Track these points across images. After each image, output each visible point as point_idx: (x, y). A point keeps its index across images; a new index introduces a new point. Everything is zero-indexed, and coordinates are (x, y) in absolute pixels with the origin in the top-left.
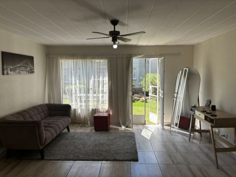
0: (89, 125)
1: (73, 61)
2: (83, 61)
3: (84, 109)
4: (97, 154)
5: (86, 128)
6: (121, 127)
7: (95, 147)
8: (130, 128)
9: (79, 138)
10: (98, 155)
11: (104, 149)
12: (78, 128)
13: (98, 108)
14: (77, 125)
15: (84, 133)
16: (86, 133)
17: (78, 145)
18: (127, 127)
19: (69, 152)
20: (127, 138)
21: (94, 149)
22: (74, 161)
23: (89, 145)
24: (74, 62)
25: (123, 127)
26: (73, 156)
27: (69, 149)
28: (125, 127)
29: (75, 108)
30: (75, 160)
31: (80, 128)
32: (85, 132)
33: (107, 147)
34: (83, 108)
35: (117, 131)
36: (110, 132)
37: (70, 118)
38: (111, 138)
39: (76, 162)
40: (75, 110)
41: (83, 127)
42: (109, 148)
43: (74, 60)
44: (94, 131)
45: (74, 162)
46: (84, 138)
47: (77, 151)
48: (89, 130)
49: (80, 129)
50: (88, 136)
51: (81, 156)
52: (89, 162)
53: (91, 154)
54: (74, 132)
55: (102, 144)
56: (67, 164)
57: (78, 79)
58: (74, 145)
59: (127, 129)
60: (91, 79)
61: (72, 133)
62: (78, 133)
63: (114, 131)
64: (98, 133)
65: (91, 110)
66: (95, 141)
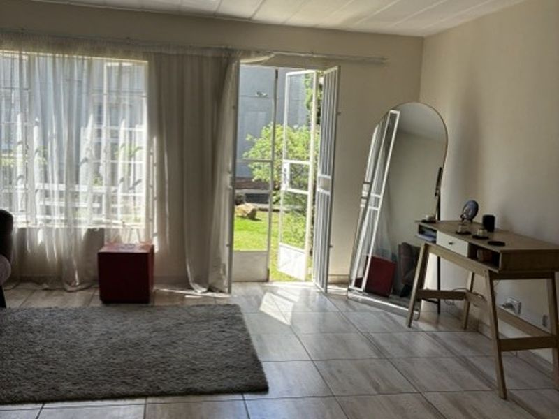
0: (75, 286)
1: (17, 56)
2: (57, 59)
3: (57, 229)
4: (125, 375)
5: (66, 294)
6: (191, 288)
7: (114, 354)
8: (221, 292)
9: (46, 327)
10: (128, 379)
11: (146, 360)
12: (34, 295)
13: (109, 227)
14: (30, 285)
15: (62, 310)
16: (70, 310)
17: (46, 350)
18: (210, 290)
19: (14, 374)
20: (219, 322)
21: (111, 360)
22: (40, 406)
23: (90, 351)
24: (21, 60)
25: (199, 292)
26: (33, 389)
27: (13, 366)
28: (205, 290)
29: (24, 226)
30: (44, 402)
31: (44, 294)
32: (64, 307)
33: (157, 354)
34: (56, 226)
35: (178, 303)
36: (156, 304)
37: (9, 259)
38: (164, 323)
39: (46, 406)
40: (23, 231)
41: (55, 293)
42: (161, 355)
43: (20, 54)
44: (97, 303)
45: (42, 408)
46: (66, 326)
47: (45, 368)
48: (78, 300)
49: (43, 299)
50: (80, 320)
51: (65, 387)
52: (99, 403)
53: (101, 378)
54: (23, 307)
55: (136, 345)
56: (13, 415)
57: (37, 124)
58: (32, 350)
59: (209, 294)
60: (86, 126)
61: (18, 311)
62: (38, 310)
63: (168, 304)
64: (112, 309)
65: (83, 232)
66: (110, 336)
